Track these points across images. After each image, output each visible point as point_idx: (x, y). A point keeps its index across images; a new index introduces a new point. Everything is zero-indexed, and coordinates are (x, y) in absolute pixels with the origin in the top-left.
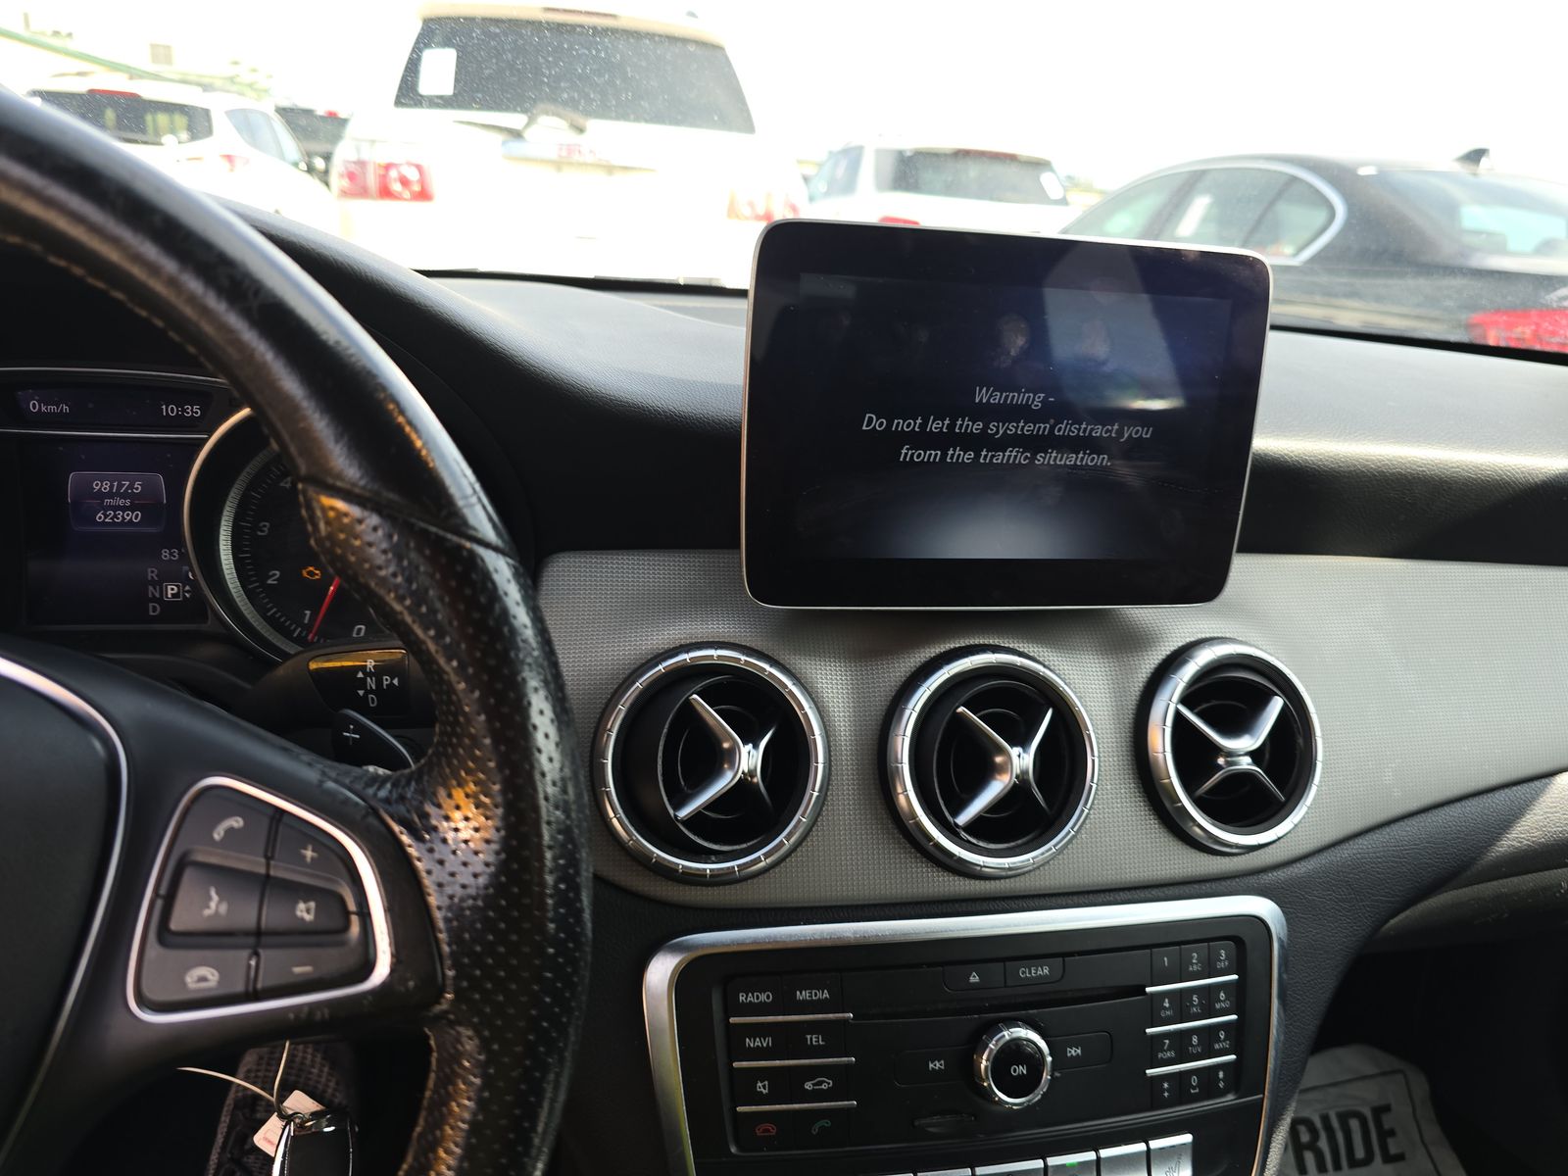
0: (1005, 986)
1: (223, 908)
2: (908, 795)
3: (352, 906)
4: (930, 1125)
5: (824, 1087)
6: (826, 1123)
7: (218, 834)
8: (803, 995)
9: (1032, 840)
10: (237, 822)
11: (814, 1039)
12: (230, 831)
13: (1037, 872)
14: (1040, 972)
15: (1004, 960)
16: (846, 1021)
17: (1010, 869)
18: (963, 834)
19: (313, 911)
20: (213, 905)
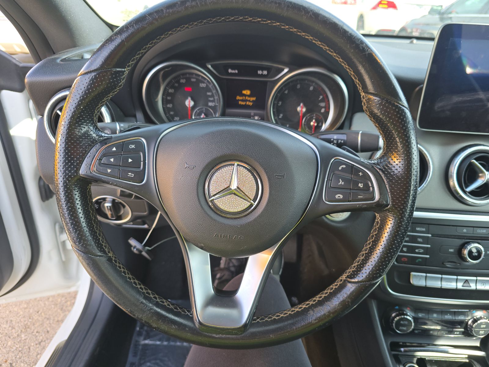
0: (473, 234)
1: (343, 183)
2: (454, 182)
3: (370, 185)
4: (448, 264)
5: (421, 251)
6: (420, 260)
7: (340, 168)
8: (418, 229)
9: (485, 198)
10: (344, 166)
11: (420, 240)
12: (342, 168)
13: (486, 206)
14: (483, 231)
15: (474, 227)
16: (428, 237)
17: (480, 204)
18: (468, 194)
19: (362, 185)
20: (341, 182)
